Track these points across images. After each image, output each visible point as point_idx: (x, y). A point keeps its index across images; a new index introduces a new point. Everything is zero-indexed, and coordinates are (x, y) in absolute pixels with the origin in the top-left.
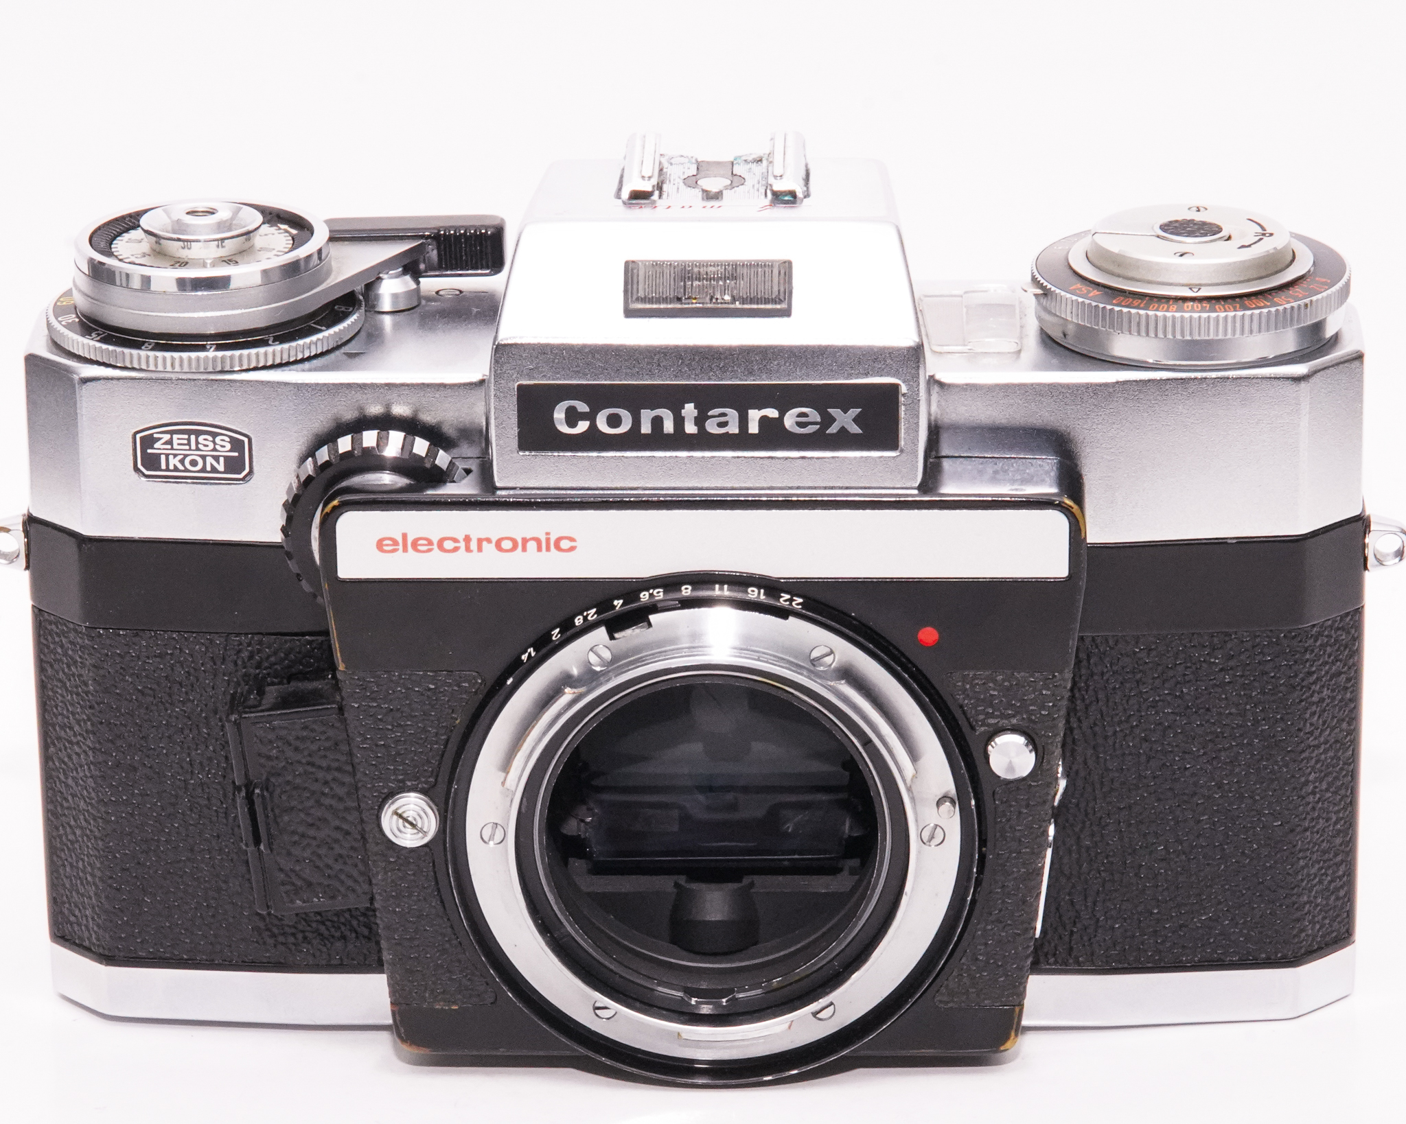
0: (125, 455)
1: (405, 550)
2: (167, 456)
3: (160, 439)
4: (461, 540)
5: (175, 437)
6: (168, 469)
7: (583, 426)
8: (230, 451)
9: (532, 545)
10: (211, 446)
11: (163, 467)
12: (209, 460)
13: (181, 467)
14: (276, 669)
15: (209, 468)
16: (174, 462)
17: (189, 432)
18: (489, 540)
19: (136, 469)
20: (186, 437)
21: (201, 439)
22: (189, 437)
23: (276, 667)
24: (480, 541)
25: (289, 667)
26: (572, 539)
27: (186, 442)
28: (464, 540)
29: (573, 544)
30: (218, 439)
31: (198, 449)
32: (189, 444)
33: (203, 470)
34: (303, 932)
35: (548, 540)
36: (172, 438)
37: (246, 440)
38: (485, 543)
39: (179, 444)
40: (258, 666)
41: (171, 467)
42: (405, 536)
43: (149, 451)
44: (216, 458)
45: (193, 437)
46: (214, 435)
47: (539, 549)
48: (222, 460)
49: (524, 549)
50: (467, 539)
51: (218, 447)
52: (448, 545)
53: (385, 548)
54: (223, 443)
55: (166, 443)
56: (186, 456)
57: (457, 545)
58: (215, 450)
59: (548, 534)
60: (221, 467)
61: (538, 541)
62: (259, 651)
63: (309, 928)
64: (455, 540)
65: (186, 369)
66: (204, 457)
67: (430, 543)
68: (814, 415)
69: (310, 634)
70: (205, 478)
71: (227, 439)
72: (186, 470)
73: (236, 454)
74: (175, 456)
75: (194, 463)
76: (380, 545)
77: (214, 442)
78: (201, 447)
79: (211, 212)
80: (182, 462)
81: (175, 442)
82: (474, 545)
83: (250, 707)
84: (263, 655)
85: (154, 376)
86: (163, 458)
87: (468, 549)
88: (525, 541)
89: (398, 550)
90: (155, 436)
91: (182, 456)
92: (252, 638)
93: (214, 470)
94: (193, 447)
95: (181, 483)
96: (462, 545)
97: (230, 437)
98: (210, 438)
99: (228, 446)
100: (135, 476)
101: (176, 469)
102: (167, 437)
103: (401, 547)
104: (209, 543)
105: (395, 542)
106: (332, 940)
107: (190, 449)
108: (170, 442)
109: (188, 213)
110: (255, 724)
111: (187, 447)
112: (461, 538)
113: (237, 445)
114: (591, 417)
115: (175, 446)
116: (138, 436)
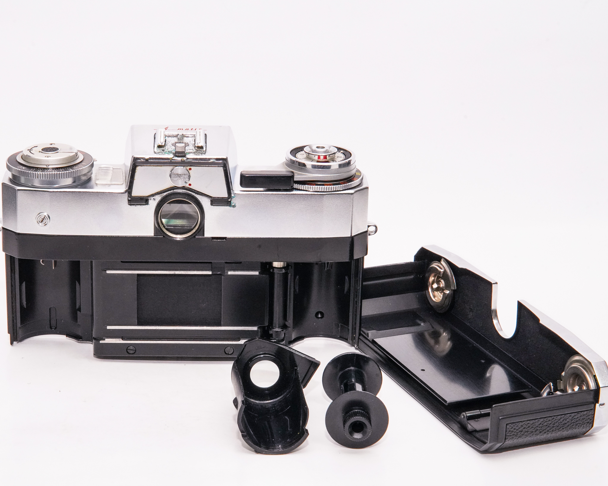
79: (323, 148)
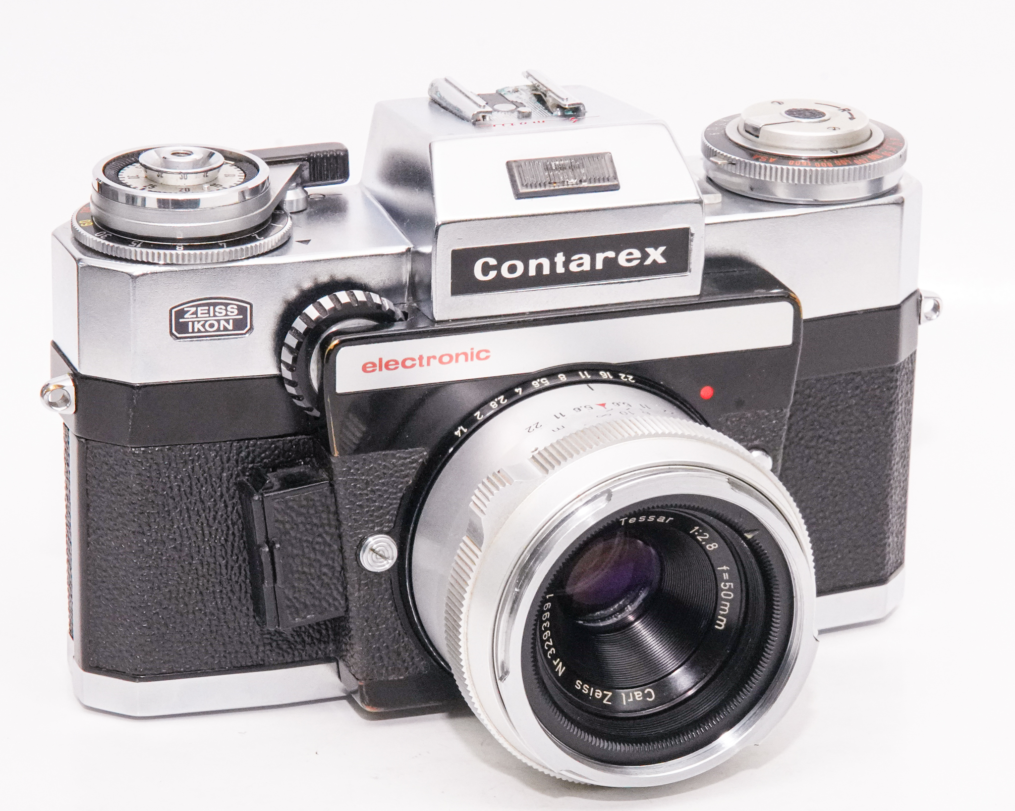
0: (164, 324)
1: (381, 369)
2: (193, 322)
3: (188, 311)
4: (417, 359)
5: (199, 309)
6: (193, 332)
7: (493, 274)
8: (237, 315)
9: (462, 358)
10: (224, 312)
11: (190, 330)
12: (223, 323)
13: (202, 329)
14: (265, 463)
15: (222, 328)
16: (198, 326)
17: (208, 305)
18: (434, 357)
19: (172, 334)
20: (207, 308)
21: (217, 309)
22: (209, 308)
23: (265, 460)
24: (429, 358)
25: (274, 460)
26: (487, 351)
27: (206, 311)
28: (419, 359)
29: (488, 354)
30: (229, 308)
31: (215, 316)
32: (209, 313)
33: (218, 330)
34: (276, 641)
35: (472, 353)
36: (197, 310)
37: (248, 306)
38: (432, 360)
39: (201, 314)
40: (253, 462)
41: (196, 330)
42: (381, 360)
43: (181, 320)
44: (227, 321)
45: (212, 308)
46: (226, 305)
47: (466, 360)
48: (231, 321)
49: (457, 361)
50: (421, 358)
51: (229, 313)
52: (409, 363)
53: (368, 369)
54: (232, 310)
55: (193, 314)
56: (206, 321)
57: (414, 362)
58: (227, 315)
59: (472, 349)
60: (230, 327)
61: (465, 354)
62: (253, 451)
63: (280, 638)
64: (413, 359)
65: (209, 261)
66: (218, 321)
67: (397, 363)
68: (637, 253)
69: (290, 435)
70: (220, 334)
71: (235, 307)
72: (207, 331)
73: (241, 317)
74: (199, 322)
75: (212, 326)
76: (364, 368)
77: (226, 310)
78: (217, 314)
80: (203, 326)
81: (199, 312)
82: (425, 362)
83: (267, 489)
84: (256, 453)
85: (186, 268)
86: (190, 324)
87: (421, 365)
88: (457, 355)
89: (376, 370)
90: (185, 309)
91: (204, 322)
92: (248, 443)
93: (226, 329)
94: (212, 314)
95: (203, 340)
96: (417, 362)
97: (237, 305)
98: (223, 307)
99: (236, 312)
100: (171, 339)
101: (199, 331)
102: (193, 309)
103: (378, 368)
104: (222, 380)
105: (374, 365)
106: (295, 644)
107: (209, 317)
108: (196, 313)
109: (173, 154)
110: (273, 500)
111: (208, 315)
112: (417, 358)
113: (242, 310)
114: (498, 268)
115: (199, 315)
116: (173, 311)
